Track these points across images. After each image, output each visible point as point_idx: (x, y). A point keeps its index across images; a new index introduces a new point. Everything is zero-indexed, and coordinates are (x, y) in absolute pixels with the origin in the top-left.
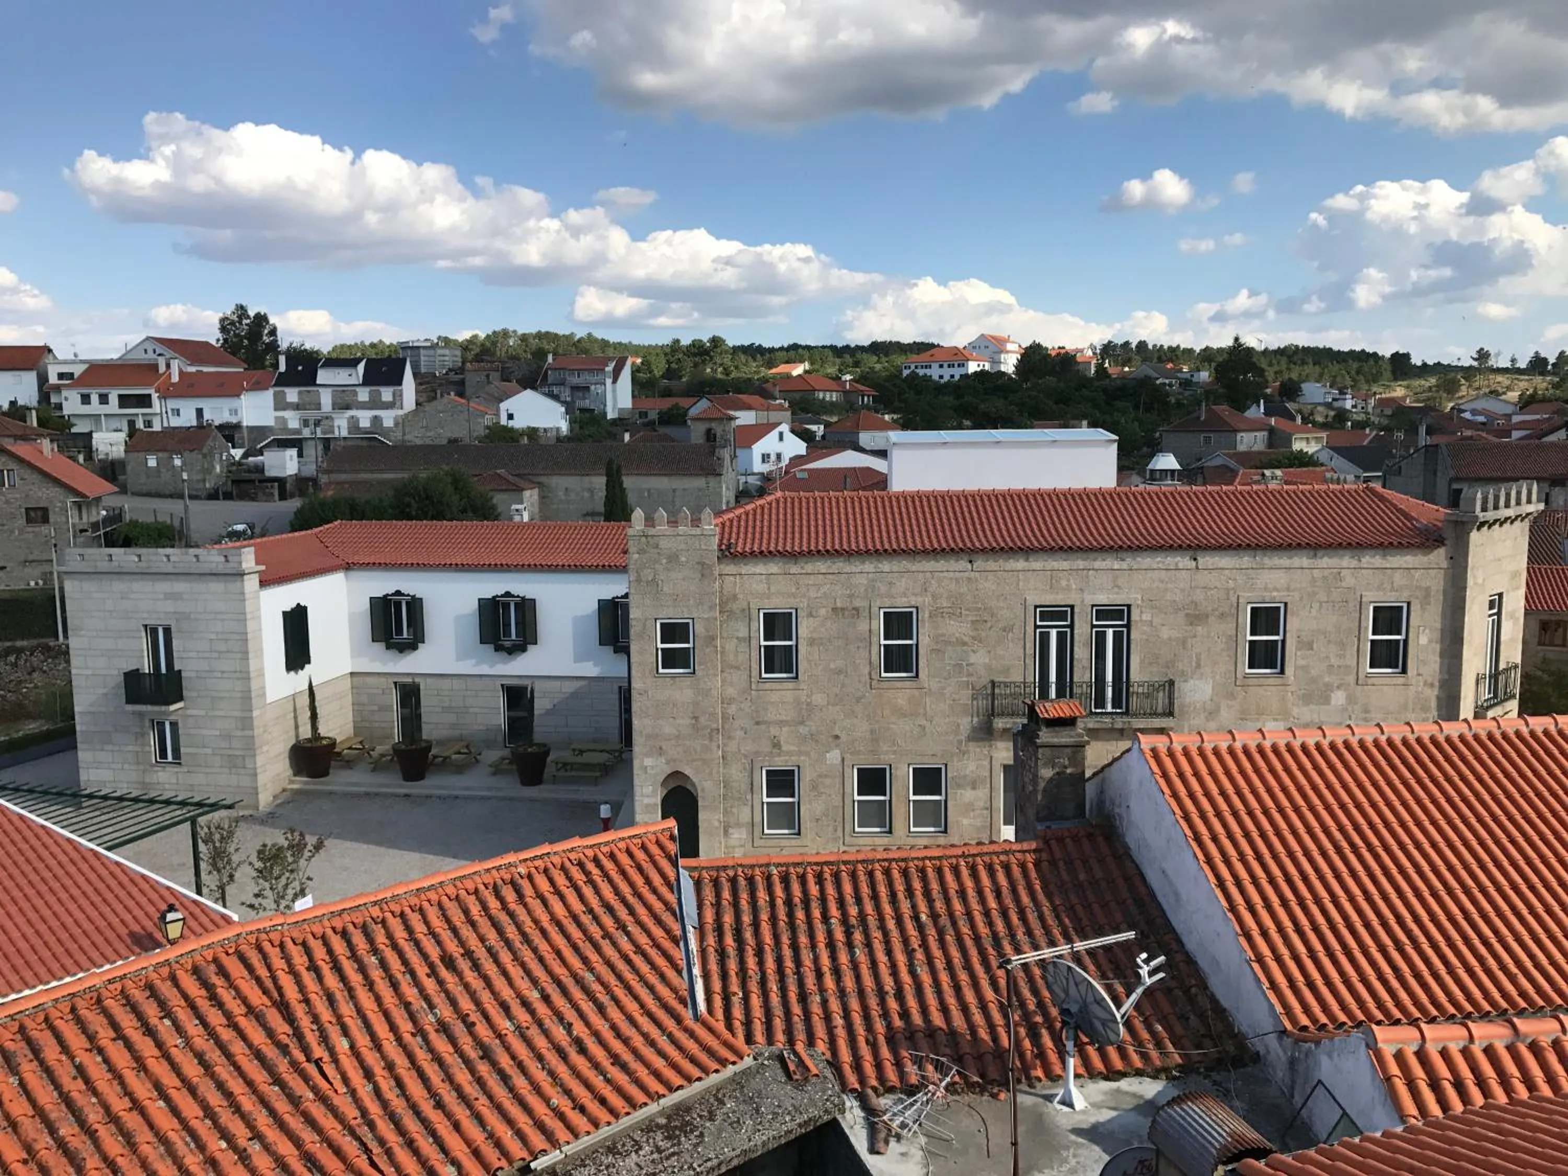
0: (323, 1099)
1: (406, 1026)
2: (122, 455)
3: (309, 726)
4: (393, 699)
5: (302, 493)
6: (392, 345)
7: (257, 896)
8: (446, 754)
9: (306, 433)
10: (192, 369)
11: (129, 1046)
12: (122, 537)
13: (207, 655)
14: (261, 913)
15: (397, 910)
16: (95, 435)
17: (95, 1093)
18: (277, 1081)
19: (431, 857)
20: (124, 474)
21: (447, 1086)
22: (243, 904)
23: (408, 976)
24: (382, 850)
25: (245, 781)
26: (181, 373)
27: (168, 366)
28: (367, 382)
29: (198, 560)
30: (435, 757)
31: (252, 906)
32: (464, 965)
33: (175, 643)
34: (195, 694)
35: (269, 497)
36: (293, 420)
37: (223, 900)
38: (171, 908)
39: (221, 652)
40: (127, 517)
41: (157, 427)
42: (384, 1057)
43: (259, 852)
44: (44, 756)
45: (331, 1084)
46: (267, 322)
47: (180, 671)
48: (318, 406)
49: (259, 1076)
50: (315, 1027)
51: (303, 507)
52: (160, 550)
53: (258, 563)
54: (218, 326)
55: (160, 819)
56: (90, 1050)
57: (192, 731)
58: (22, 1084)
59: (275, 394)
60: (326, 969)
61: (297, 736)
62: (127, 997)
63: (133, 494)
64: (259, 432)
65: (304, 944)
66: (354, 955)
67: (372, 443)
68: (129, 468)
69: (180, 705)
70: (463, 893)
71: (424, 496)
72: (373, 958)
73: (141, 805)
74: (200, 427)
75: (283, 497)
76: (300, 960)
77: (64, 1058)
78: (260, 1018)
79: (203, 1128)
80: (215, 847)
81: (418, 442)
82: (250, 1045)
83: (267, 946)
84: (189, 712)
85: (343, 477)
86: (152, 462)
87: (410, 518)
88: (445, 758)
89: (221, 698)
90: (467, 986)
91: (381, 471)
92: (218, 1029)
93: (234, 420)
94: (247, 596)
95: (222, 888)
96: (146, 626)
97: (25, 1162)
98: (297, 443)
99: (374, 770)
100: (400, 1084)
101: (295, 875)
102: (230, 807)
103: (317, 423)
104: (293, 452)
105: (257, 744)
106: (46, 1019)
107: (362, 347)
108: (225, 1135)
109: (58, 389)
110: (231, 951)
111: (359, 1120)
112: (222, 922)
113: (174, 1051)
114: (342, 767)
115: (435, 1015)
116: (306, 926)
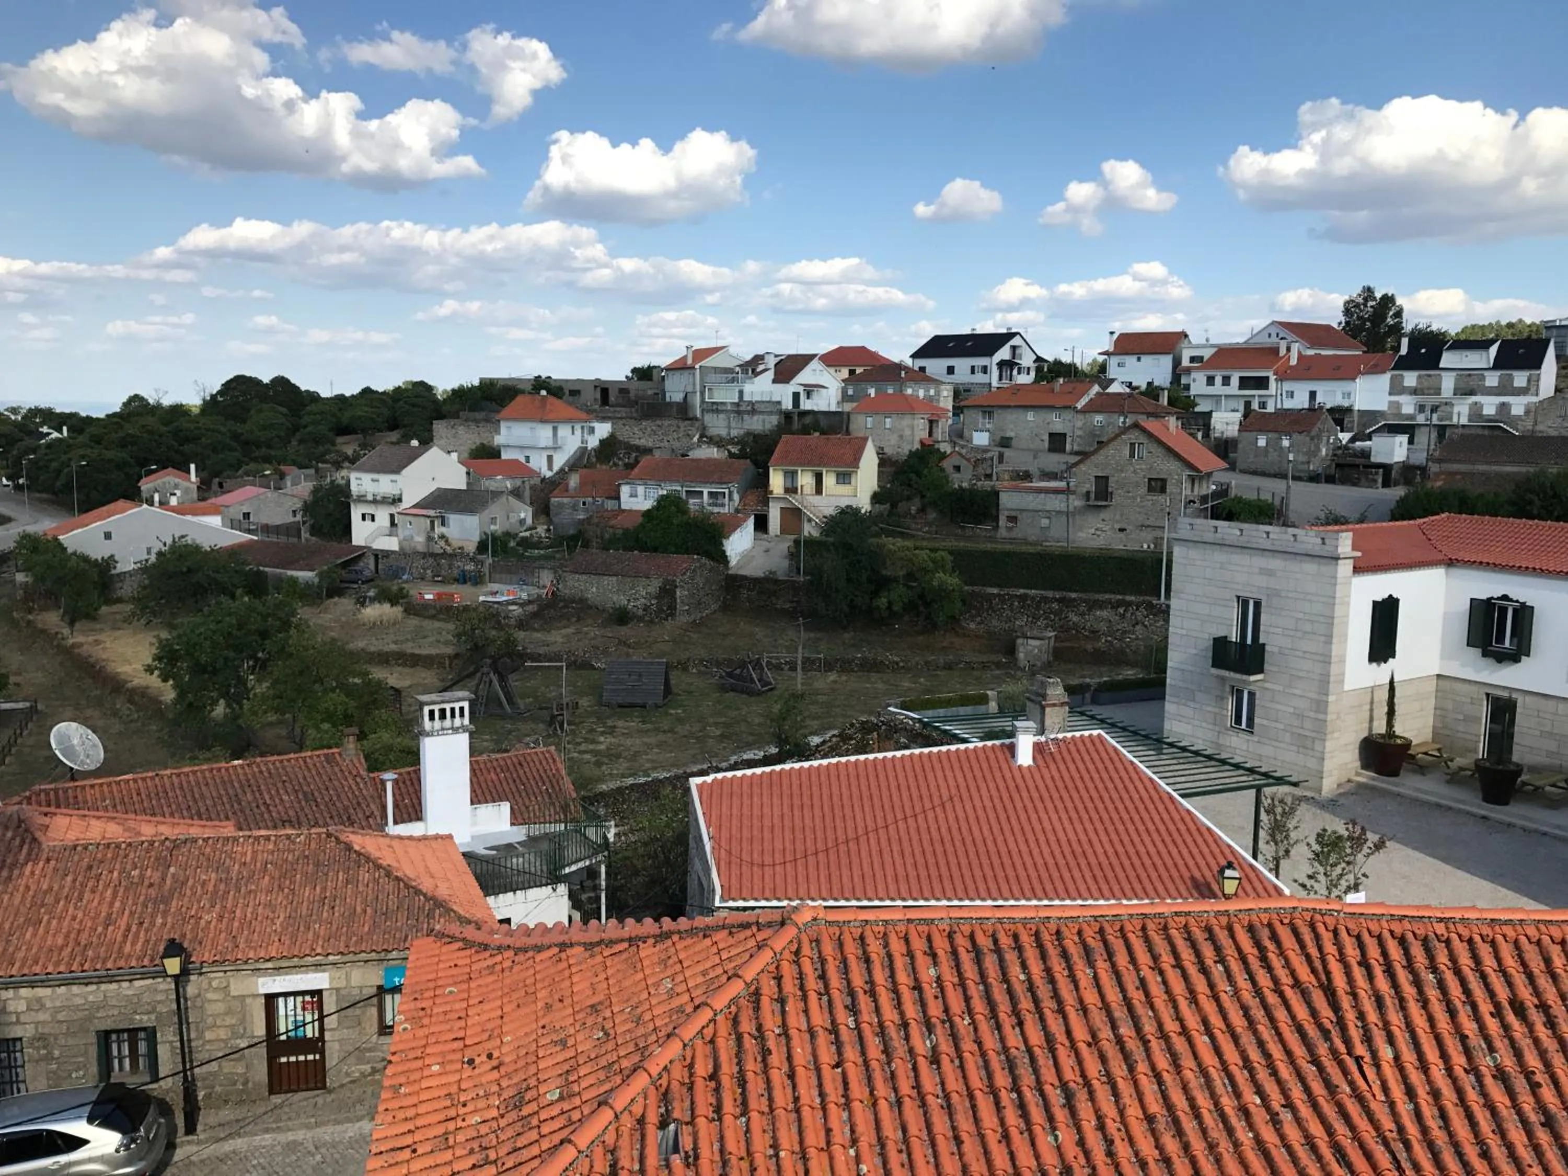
0: (1359, 1098)
1: (1458, 1060)
2: (1236, 434)
3: (1384, 722)
4: (1483, 711)
5: (1408, 482)
6: (1533, 324)
7: (1310, 877)
8: (1538, 783)
9: (1421, 419)
10: (1311, 352)
11: (1185, 976)
12: (1226, 511)
13: (1292, 633)
14: (1312, 895)
15: (1466, 933)
16: (1214, 414)
17: (1152, 1007)
18: (1315, 1061)
19: (1504, 891)
20: (1235, 452)
21: (1497, 1138)
22: (1296, 881)
23: (1468, 1008)
24: (1448, 868)
25: (1312, 763)
26: (1301, 357)
27: (1288, 349)
28: (1498, 365)
29: (1295, 540)
30: (1524, 784)
31: (1304, 886)
32: (1537, 1018)
33: (1263, 618)
34: (1275, 669)
35: (1372, 483)
36: (1408, 405)
37: (1276, 871)
38: (1230, 866)
39: (1305, 633)
40: (1233, 493)
41: (1270, 409)
42: (1429, 1081)
43: (1319, 835)
44: (1136, 701)
45: (1370, 1087)
46: (1394, 304)
47: (1264, 645)
48: (1438, 391)
49: (1299, 1051)
50: (1359, 1024)
51: (1406, 496)
52: (1262, 527)
53: (1354, 548)
54: (1342, 308)
55: (1227, 781)
56: (1153, 969)
57: (1269, 704)
58: (1096, 977)
59: (1392, 378)
60: (1378, 971)
61: (1370, 729)
62: (1189, 933)
63: (1244, 472)
64: (1370, 416)
65: (1358, 937)
66: (1410, 966)
67: (1497, 433)
68: (1240, 446)
69: (1259, 677)
70: (1546, 940)
71: (1551, 493)
72: (1431, 976)
73: (1213, 763)
74: (1311, 410)
75: (1386, 484)
76: (1352, 952)
77: (1131, 968)
78: (1305, 995)
79: (1241, 1077)
80: (1276, 820)
81: (1553, 433)
82: (1293, 1017)
83: (1321, 928)
84: (1267, 685)
85: (1456, 467)
86: (1262, 442)
87: (1532, 517)
88: (1537, 788)
89: (1300, 678)
90: (1536, 1042)
91: (1504, 463)
92: (1265, 990)
93: (1346, 404)
94: (1339, 581)
95: (1277, 860)
96: (1238, 597)
97: (1089, 1045)
98: (1408, 429)
99: (1448, 782)
100: (1443, 1115)
101: (1351, 867)
102: (1295, 784)
103: (1434, 409)
104: (1404, 438)
105: (1329, 729)
106: (1122, 929)
107: (1496, 328)
108: (1260, 1092)
109: (1188, 371)
110: (1286, 921)
111: (1395, 1135)
112: (1272, 892)
113: (1222, 995)
114: (1414, 772)
115: (1494, 1059)
116: (1362, 920)
